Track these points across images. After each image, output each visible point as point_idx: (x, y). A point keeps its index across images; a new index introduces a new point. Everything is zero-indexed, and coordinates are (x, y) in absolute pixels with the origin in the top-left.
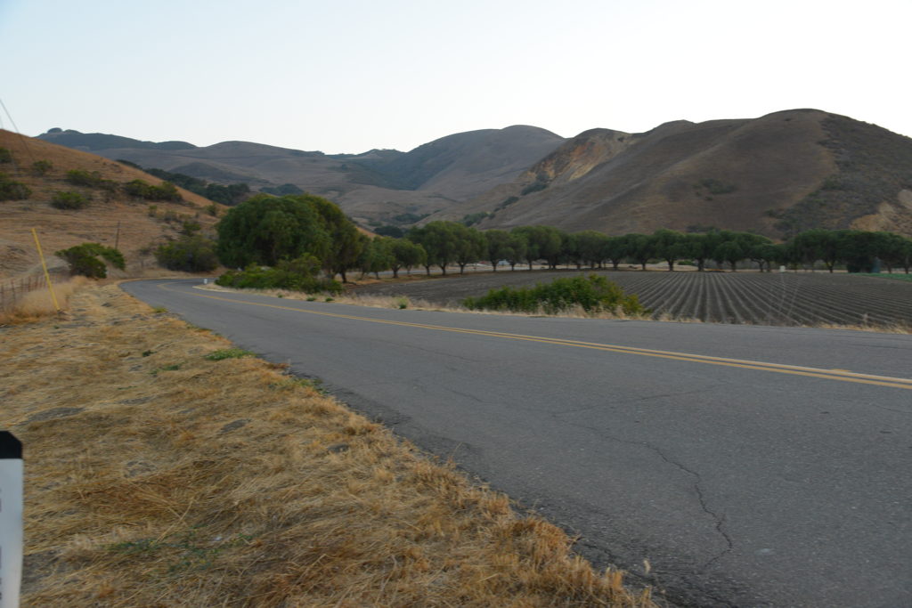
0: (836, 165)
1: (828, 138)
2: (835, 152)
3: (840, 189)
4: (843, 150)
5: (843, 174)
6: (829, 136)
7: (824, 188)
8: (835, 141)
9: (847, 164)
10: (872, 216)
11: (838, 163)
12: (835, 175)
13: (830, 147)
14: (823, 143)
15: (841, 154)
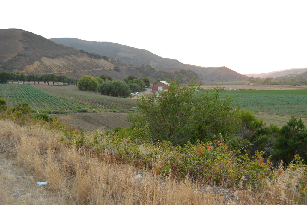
0: (23, 48)
1: (22, 39)
2: (24, 44)
3: (23, 56)
4: (26, 43)
5: (25, 51)
6: (23, 38)
7: (18, 56)
8: (24, 40)
9: (27, 48)
10: (32, 65)
11: (24, 48)
12: (22, 52)
13: (22, 42)
14: (20, 41)
15: (25, 44)
